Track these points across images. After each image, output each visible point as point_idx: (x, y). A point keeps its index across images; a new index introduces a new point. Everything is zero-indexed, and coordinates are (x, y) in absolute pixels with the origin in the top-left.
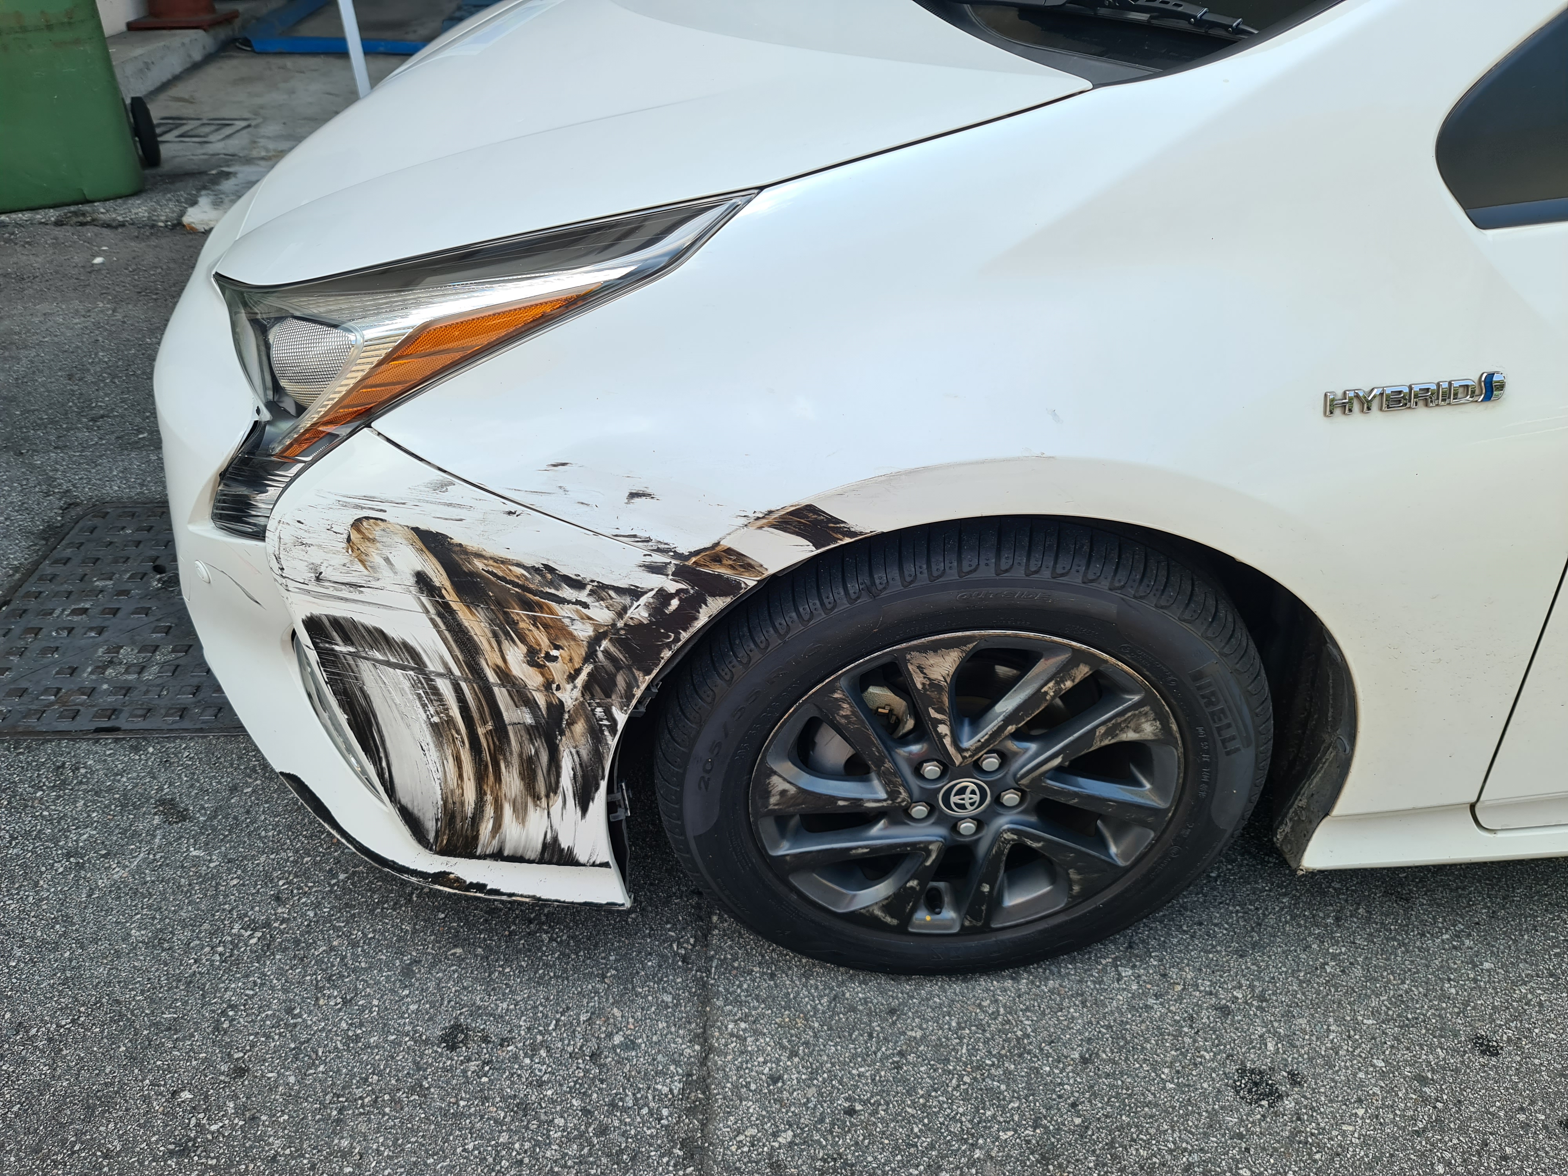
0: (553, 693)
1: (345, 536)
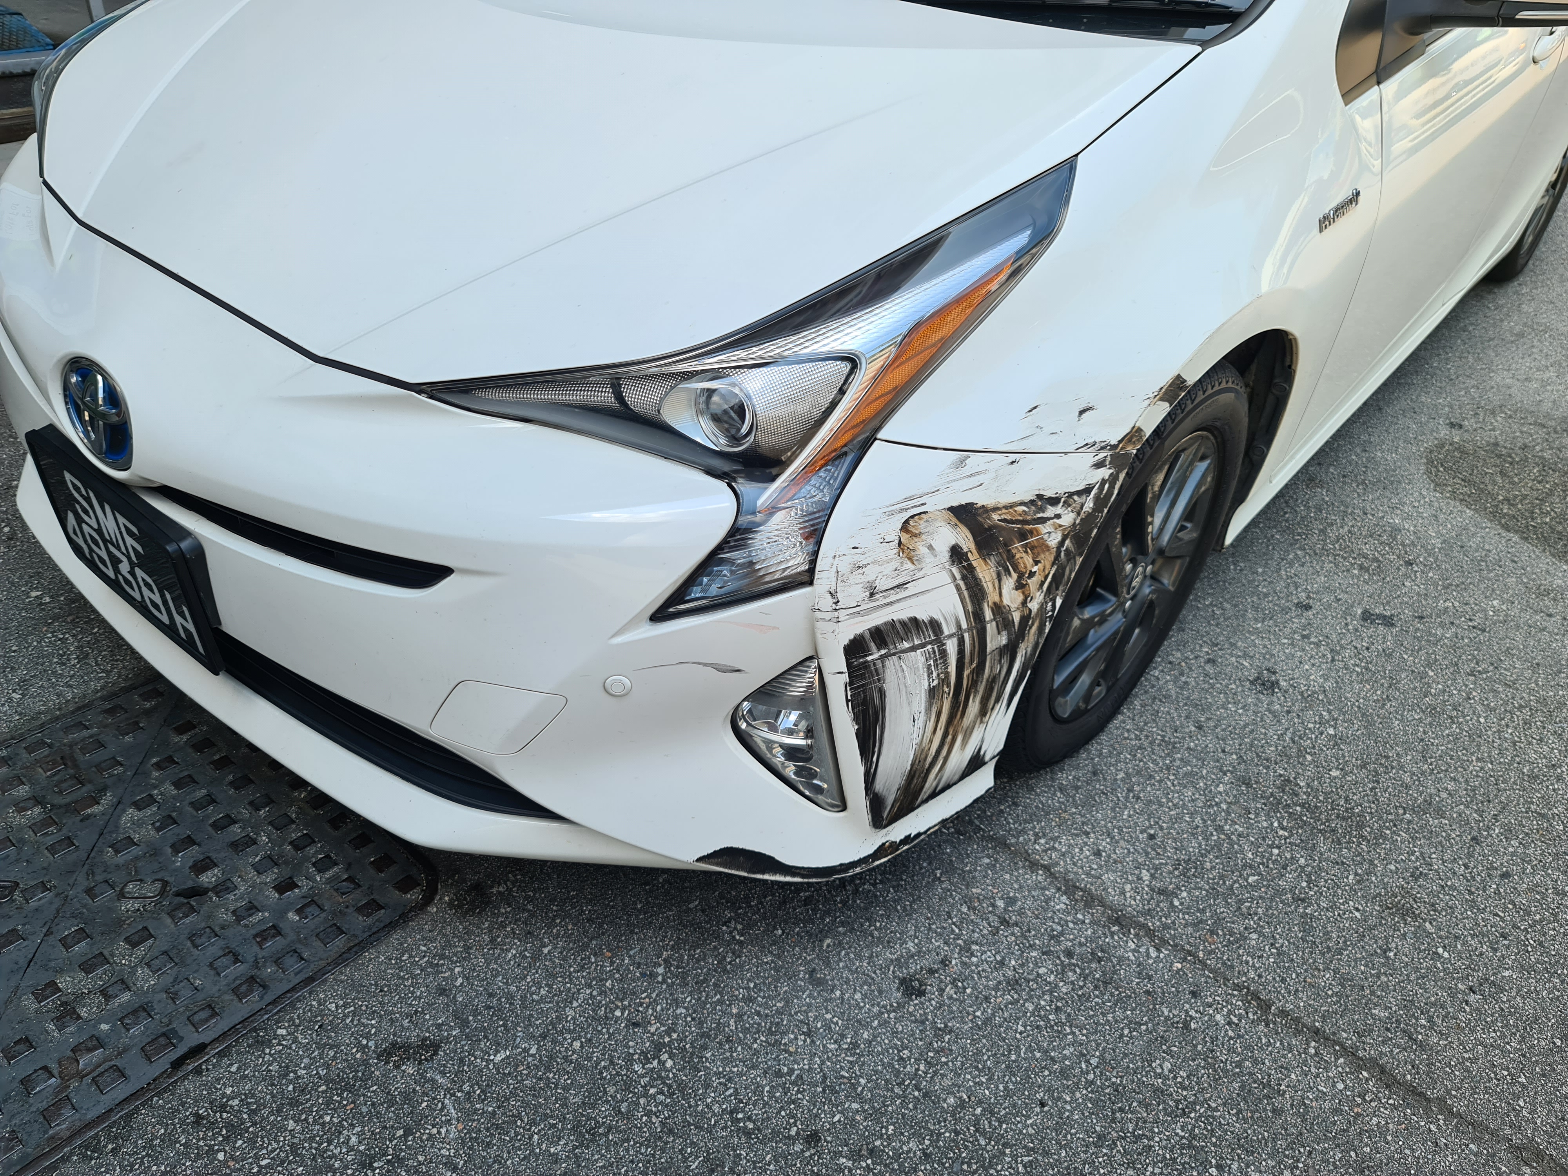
0: (1027, 606)
1: (897, 542)
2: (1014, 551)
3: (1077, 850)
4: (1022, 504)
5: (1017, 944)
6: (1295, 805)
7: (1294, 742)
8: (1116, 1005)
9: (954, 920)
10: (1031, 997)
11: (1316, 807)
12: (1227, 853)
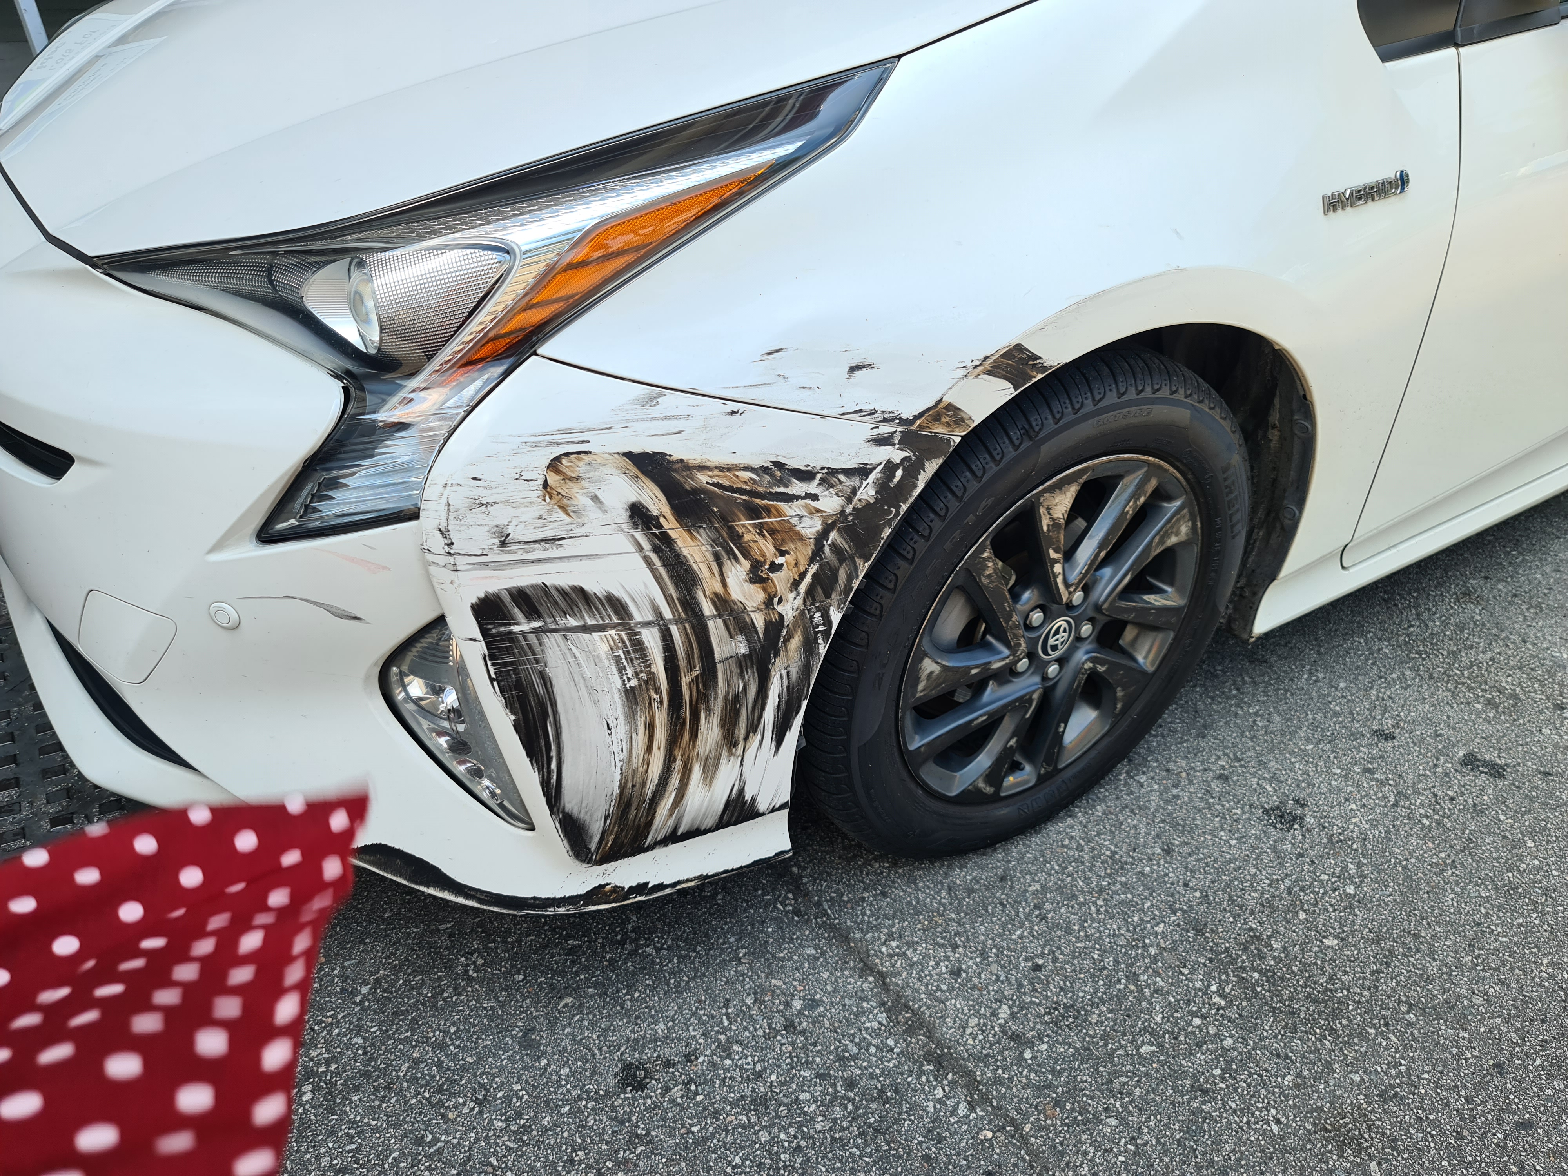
0: (774, 609)
1: (541, 482)
2: (740, 530)
3: (932, 963)
4: (746, 468)
5: (791, 1057)
6: (1254, 969)
7: (1290, 893)
8: (875, 1163)
9: (730, 1010)
10: (772, 1125)
11: (1283, 979)
12: (1129, 1010)
